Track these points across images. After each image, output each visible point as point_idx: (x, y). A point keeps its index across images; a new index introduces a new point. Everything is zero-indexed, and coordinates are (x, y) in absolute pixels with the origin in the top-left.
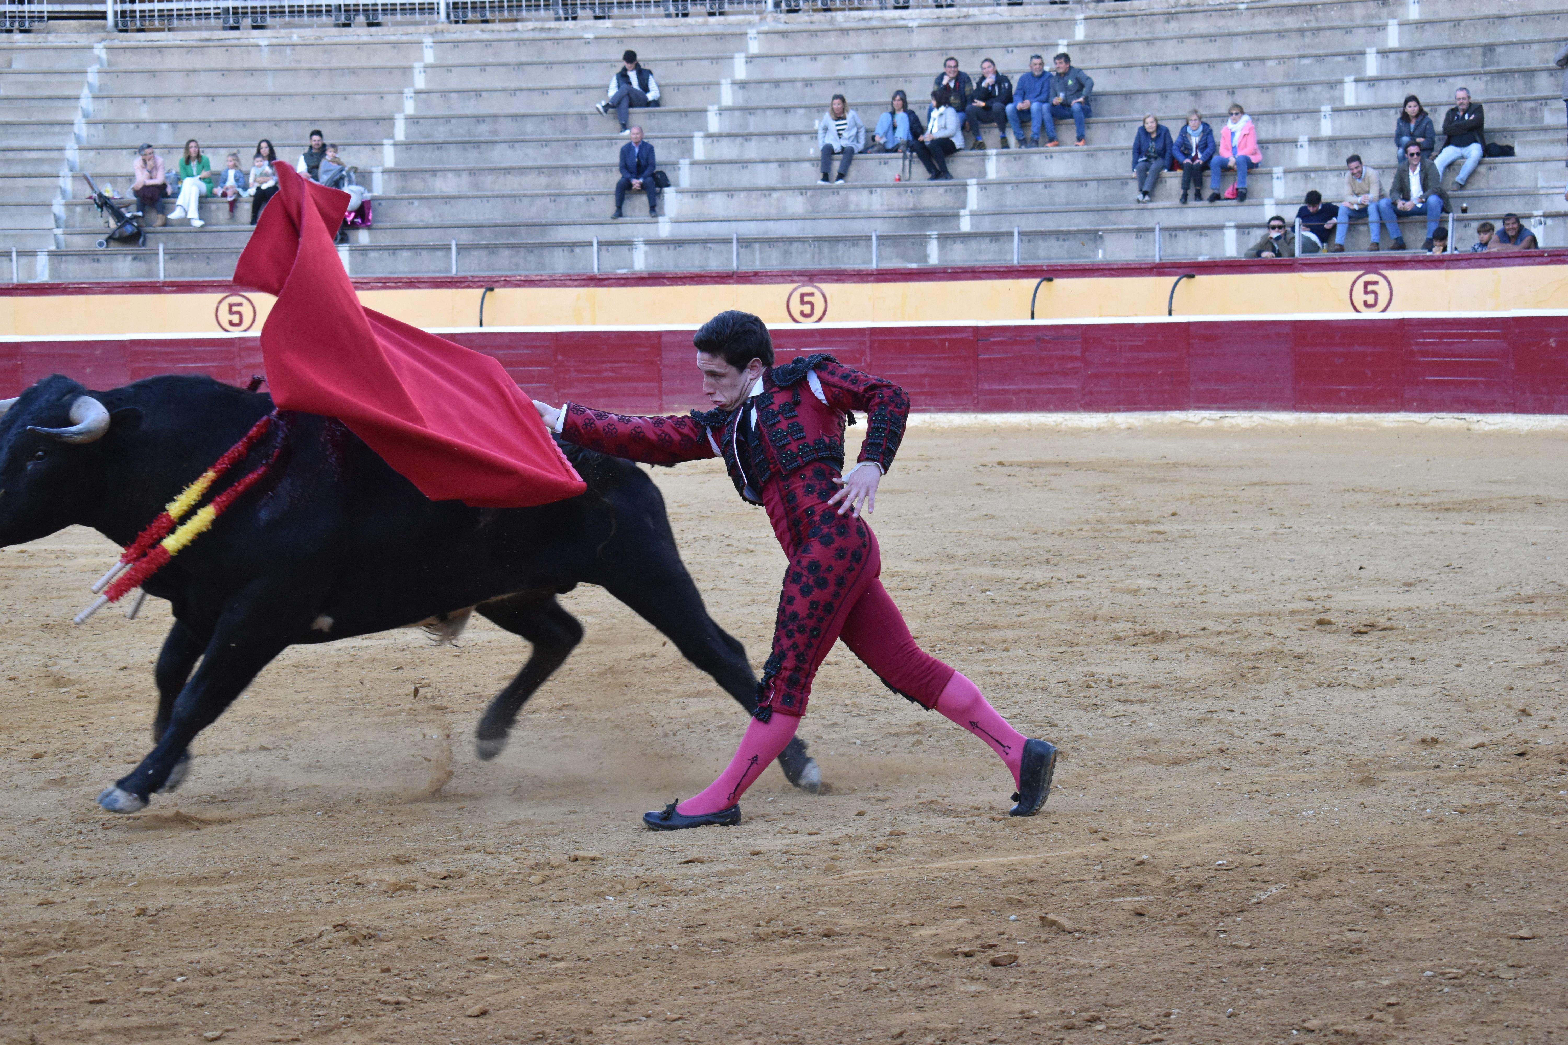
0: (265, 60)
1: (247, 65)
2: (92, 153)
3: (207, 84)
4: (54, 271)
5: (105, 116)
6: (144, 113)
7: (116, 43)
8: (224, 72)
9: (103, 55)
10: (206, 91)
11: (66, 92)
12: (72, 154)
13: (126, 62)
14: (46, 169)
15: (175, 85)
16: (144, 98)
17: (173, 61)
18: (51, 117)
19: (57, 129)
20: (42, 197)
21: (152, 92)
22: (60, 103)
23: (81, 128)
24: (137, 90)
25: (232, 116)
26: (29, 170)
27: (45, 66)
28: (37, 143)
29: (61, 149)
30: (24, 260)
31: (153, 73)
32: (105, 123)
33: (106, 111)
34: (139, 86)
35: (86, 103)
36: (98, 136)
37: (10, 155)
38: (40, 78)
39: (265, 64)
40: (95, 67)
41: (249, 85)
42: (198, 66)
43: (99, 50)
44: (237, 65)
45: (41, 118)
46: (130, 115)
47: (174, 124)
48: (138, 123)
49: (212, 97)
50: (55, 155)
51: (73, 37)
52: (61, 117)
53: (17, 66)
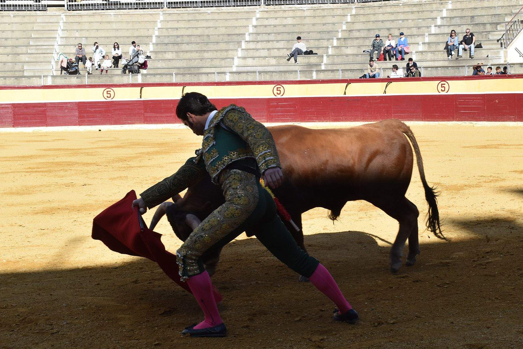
0: (112, 19)
1: (107, 20)
2: (63, 47)
3: (96, 26)
4: (53, 81)
5: (65, 36)
6: (77, 35)
7: (68, 14)
8: (101, 22)
9: (64, 17)
10: (95, 28)
11: (54, 29)
12: (56, 47)
13: (71, 19)
14: (49, 51)
15: (86, 26)
16: (77, 30)
17: (85, 19)
18: (49, 36)
19: (51, 39)
20: (48, 60)
21: (80, 29)
22: (52, 32)
23: (59, 39)
25: (103, 35)
26: (44, 51)
27: (47, 21)
28: (46, 44)
29: (53, 46)
30: (44, 78)
31: (79, 23)
32: (66, 37)
33: (66, 34)
34: (76, 27)
35: (60, 32)
36: (64, 42)
37: (38, 47)
38: (46, 24)
39: (113, 20)
40: (62, 21)
41: (108, 26)
42: (93, 21)
43: (63, 16)
44: (104, 20)
45: (47, 36)
46: (73, 35)
47: (86, 38)
48: (76, 38)
49: (97, 30)
50: (51, 47)
51: (55, 12)
52: (52, 36)
53: (38, 21)
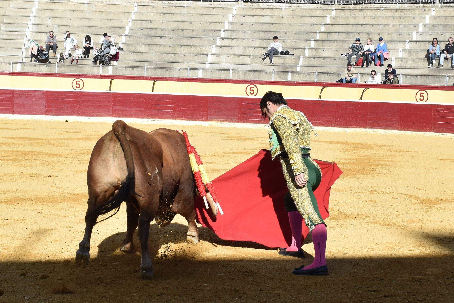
1: (81, 9)
2: (34, 33)
3: (69, 14)
4: (22, 68)
5: (37, 22)
6: (49, 22)
7: (41, 1)
8: (74, 11)
9: (37, 4)
10: (68, 16)
11: (26, 15)
12: (28, 34)
13: (44, 6)
14: (19, 37)
15: (59, 14)
16: (50, 18)
17: (58, 7)
18: (21, 22)
19: (23, 25)
20: (18, 46)
21: (52, 16)
22: (24, 18)
23: (30, 26)
24: (47, 15)
25: (76, 24)
26: (15, 37)
27: (20, 6)
28: (17, 30)
30: (14, 65)
31: (52, 10)
32: (37, 24)
33: (38, 21)
34: (48, 14)
35: (32, 18)
36: (35, 29)
37: (9, 33)
38: (18, 10)
39: (86, 9)
40: (35, 8)
41: (81, 15)
42: (66, 9)
44: (78, 9)
45: (19, 22)
46: (45, 22)
47: (59, 26)
48: (48, 25)
49: (70, 18)
50: (23, 33)
52: (24, 22)
53: (11, 6)
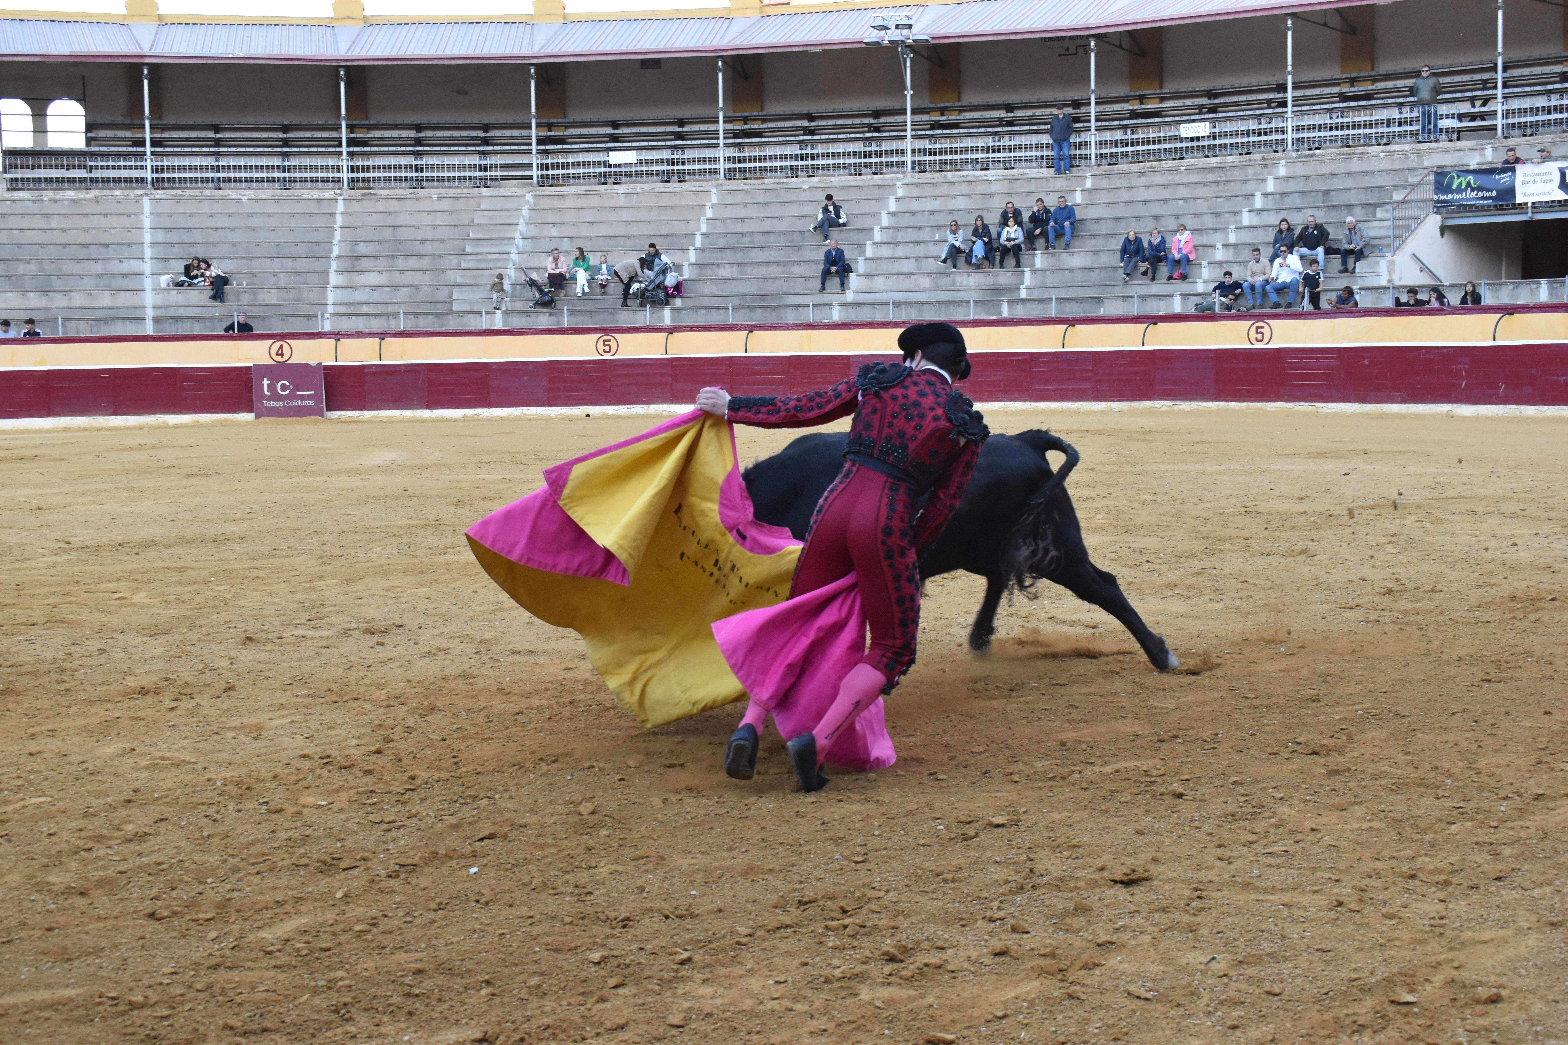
0: (621, 201)
1: (612, 205)
2: (525, 256)
3: (589, 216)
4: (505, 322)
5: (532, 234)
6: (554, 232)
7: (538, 193)
8: (599, 209)
9: (531, 199)
11: (511, 221)
12: (514, 256)
13: (544, 203)
15: (571, 217)
16: (554, 224)
17: (570, 203)
18: (503, 235)
19: (506, 242)
21: (559, 221)
22: (507, 227)
23: (519, 241)
24: (550, 220)
26: (491, 265)
27: (499, 207)
28: (495, 250)
29: (508, 253)
30: (489, 316)
31: (559, 210)
32: (532, 238)
33: (533, 231)
34: (551, 217)
35: (522, 227)
36: (529, 245)
37: (480, 257)
38: (496, 213)
39: (622, 204)
40: (527, 207)
41: (612, 216)
42: (584, 206)
43: (529, 198)
44: (606, 205)
45: (497, 236)
46: (546, 234)
47: (571, 238)
48: (551, 238)
49: (592, 223)
50: (505, 256)
51: (515, 189)
52: (508, 235)
53: (483, 207)
